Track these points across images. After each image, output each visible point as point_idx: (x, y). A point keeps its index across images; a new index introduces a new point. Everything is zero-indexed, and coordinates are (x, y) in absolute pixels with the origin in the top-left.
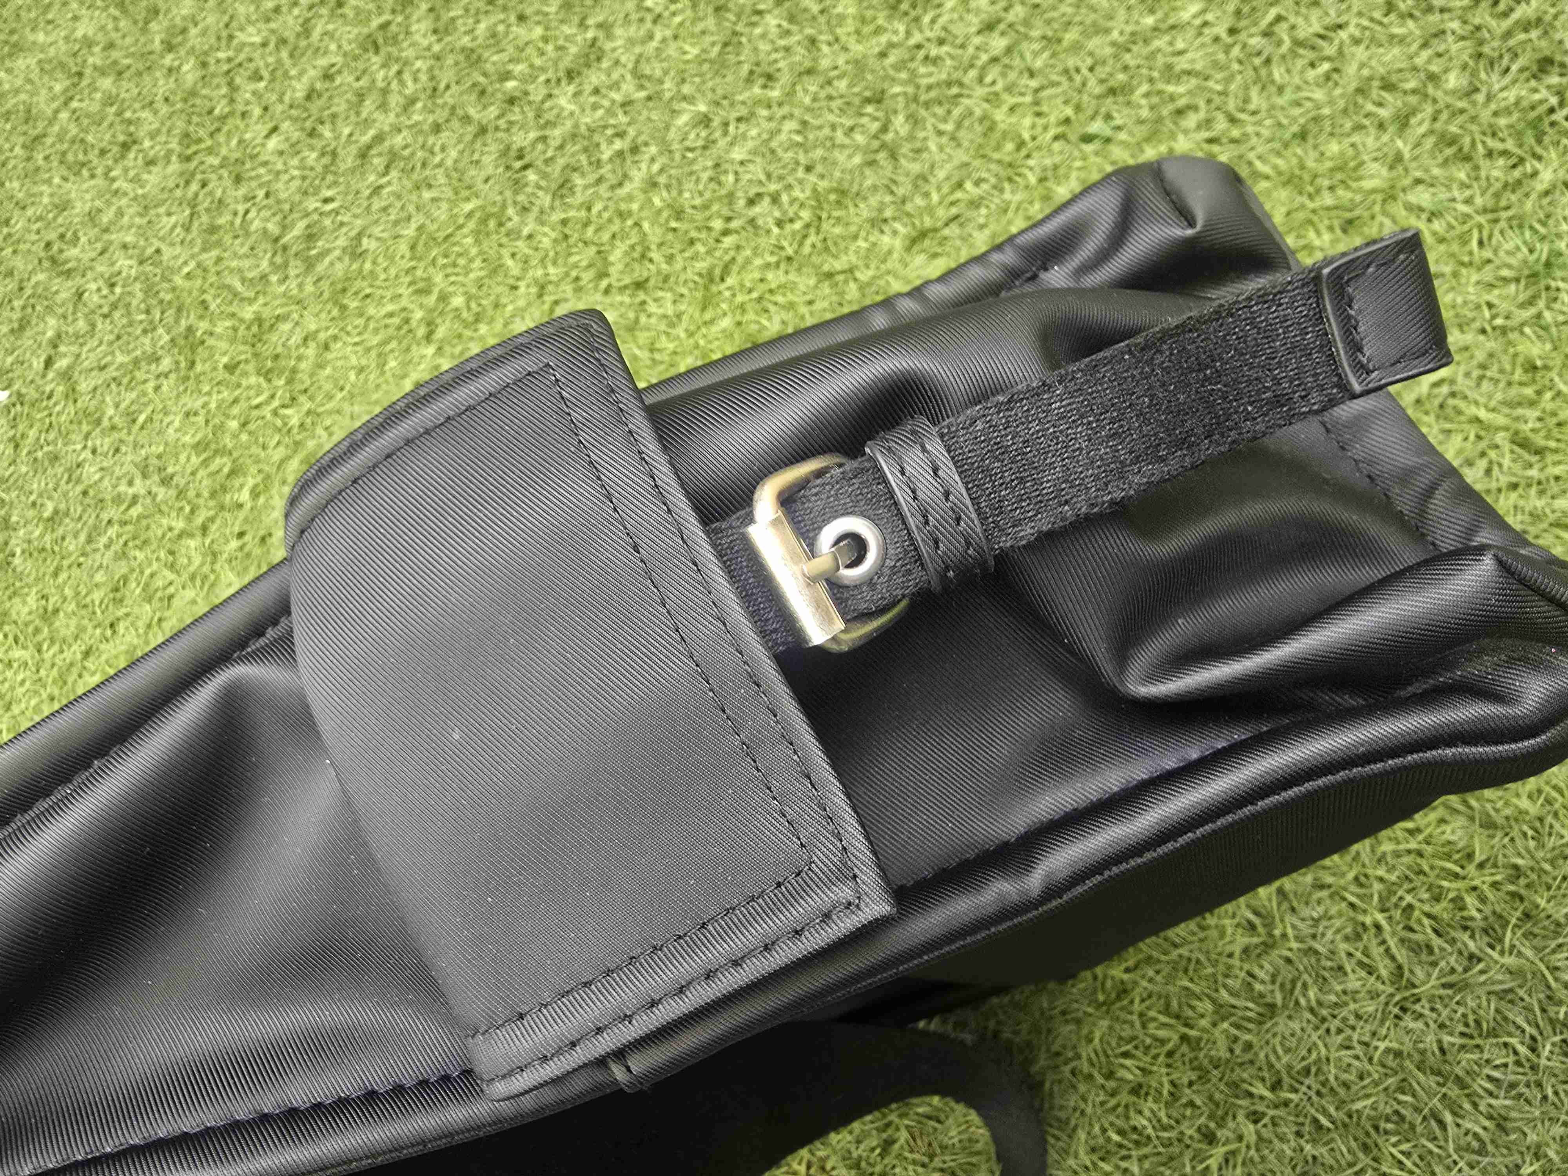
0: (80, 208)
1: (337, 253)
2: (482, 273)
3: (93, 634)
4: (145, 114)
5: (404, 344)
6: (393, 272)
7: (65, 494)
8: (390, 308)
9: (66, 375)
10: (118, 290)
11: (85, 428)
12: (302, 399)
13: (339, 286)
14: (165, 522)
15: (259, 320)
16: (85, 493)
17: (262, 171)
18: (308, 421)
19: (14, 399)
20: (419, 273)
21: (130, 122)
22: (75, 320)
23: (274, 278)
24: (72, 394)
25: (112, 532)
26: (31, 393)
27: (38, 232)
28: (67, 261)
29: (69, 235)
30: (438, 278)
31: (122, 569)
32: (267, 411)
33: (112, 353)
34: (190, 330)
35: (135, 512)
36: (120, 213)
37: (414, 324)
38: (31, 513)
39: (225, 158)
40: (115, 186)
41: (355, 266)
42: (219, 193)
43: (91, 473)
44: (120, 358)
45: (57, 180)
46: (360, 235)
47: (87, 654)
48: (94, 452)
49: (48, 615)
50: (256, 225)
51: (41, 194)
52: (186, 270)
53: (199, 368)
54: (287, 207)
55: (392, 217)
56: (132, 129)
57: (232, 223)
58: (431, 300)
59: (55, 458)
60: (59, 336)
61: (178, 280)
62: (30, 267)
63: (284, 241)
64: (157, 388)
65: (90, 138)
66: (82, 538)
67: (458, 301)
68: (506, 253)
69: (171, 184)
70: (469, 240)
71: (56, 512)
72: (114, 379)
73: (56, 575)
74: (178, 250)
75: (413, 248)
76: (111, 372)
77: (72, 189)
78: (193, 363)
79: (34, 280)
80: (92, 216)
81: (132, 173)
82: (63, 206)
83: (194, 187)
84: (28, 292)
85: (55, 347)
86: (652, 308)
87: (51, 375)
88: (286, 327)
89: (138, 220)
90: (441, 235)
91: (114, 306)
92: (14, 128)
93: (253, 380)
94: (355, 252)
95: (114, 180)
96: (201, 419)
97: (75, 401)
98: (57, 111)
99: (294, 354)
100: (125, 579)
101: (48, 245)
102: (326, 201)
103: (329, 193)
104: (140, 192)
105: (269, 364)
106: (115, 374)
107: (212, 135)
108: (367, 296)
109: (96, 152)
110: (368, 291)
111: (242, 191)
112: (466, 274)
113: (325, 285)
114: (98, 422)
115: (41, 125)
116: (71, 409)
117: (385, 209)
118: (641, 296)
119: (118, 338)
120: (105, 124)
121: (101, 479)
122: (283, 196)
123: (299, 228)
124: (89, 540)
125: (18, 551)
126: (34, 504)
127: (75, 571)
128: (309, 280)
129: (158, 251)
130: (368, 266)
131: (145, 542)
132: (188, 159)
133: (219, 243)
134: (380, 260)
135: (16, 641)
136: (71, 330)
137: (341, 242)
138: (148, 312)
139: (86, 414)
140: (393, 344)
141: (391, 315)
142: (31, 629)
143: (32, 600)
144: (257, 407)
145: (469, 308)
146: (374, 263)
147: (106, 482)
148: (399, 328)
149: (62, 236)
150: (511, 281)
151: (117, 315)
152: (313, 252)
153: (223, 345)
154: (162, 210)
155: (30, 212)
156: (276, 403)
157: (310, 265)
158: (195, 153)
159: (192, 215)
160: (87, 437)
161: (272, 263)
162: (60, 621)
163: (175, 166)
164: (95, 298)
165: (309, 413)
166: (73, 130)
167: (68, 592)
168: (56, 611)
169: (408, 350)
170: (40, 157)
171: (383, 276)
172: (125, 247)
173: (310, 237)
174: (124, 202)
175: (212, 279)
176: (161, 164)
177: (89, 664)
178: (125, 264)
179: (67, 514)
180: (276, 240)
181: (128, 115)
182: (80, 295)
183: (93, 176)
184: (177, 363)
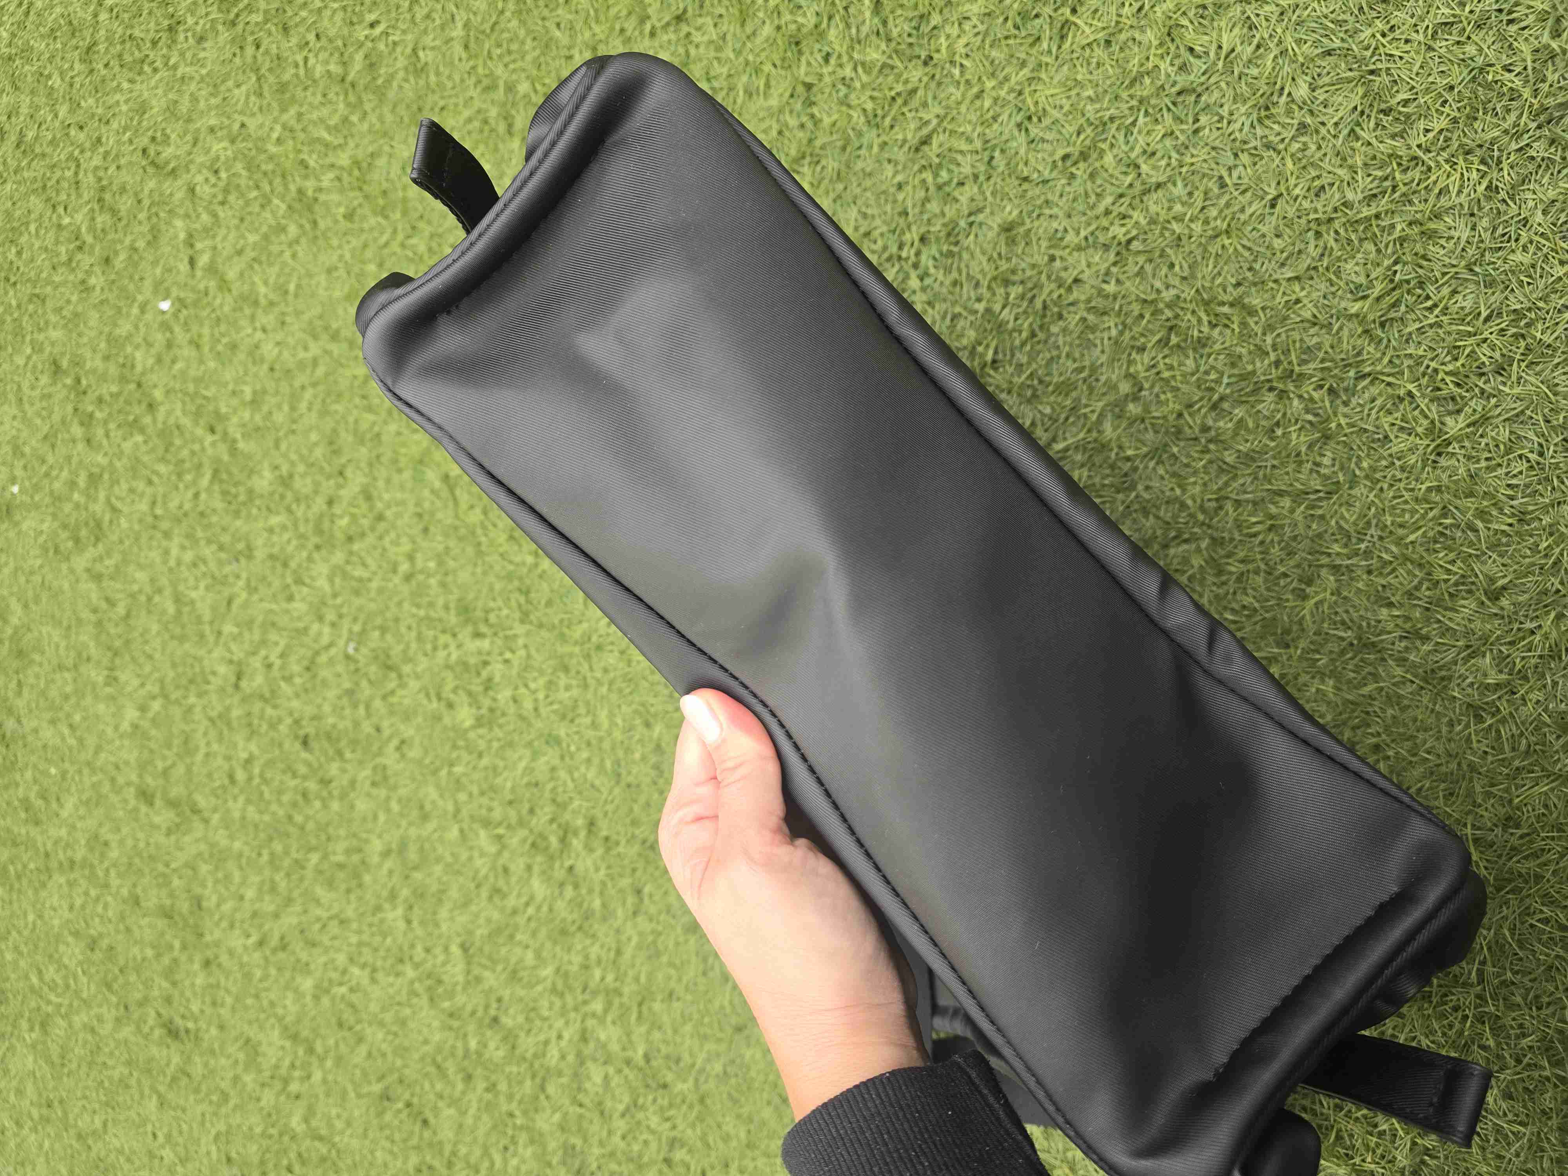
0: (157, 106)
1: (401, 74)
2: (537, 52)
3: (328, 486)
5: (491, 146)
6: (457, 78)
7: (256, 375)
8: (466, 113)
9: (212, 269)
10: (223, 175)
11: (248, 311)
12: (421, 225)
13: (415, 107)
14: (348, 373)
15: (357, 163)
16: (272, 369)
17: (304, 14)
18: (434, 245)
19: (177, 305)
20: (480, 70)
22: (198, 216)
23: (354, 118)
24: (224, 285)
25: (308, 394)
26: (190, 297)
27: (131, 142)
28: (167, 163)
29: (159, 134)
30: (499, 71)
31: (328, 424)
32: (395, 247)
33: (243, 237)
34: (301, 192)
35: (320, 371)
36: (194, 99)
37: (492, 122)
38: (235, 402)
39: (266, 12)
40: (179, 73)
41: (422, 82)
42: (274, 50)
43: (269, 350)
44: (252, 238)
45: (125, 85)
46: (414, 51)
47: (330, 503)
48: (264, 330)
49: (286, 481)
50: (319, 70)
51: (118, 102)
52: (275, 135)
53: (322, 225)
54: (340, 43)
55: (438, 22)
57: (297, 75)
58: (500, 94)
59: (233, 347)
60: (190, 236)
61: (273, 149)
62: (138, 178)
63: (350, 78)
64: (294, 256)
65: (137, 33)
66: (286, 408)
67: (524, 87)
68: (549, 24)
69: (228, 55)
70: (514, 23)
71: (255, 393)
72: (254, 259)
73: (277, 446)
74: (260, 119)
75: (466, 47)
76: (250, 254)
77: (142, 89)
78: (315, 223)
79: (146, 191)
80: (171, 110)
82: (142, 109)
83: (250, 50)
84: (146, 202)
85: (192, 246)
86: (697, 37)
87: (199, 273)
88: (381, 162)
89: (213, 101)
90: (487, 27)
91: (226, 191)
92: (65, 45)
93: (373, 221)
94: (418, 69)
95: (175, 67)
96: (342, 272)
97: (230, 290)
98: (96, 15)
99: (398, 185)
100: (335, 431)
101: (144, 151)
102: (372, 25)
103: (371, 17)
104: (204, 72)
105: (381, 202)
106: (253, 254)
108: (442, 109)
109: (148, 45)
110: (442, 103)
111: (294, 41)
112: (523, 58)
113: (402, 110)
114: (256, 303)
115: (87, 33)
116: (229, 299)
117: (428, 16)
118: (685, 28)
119: (242, 220)
120: (145, 13)
121: (280, 353)
122: (332, 33)
123: (358, 60)
124: (293, 408)
125: (238, 436)
126: (234, 393)
127: (292, 438)
128: (386, 110)
129: (243, 125)
130: (433, 78)
131: (340, 395)
132: (233, 24)
133: (293, 100)
134: (441, 69)
136: (197, 226)
137: (401, 63)
138: (258, 187)
139: (243, 298)
141: (469, 120)
142: (277, 497)
143: (267, 474)
144: (386, 244)
145: (535, 91)
146: (438, 74)
147: (286, 354)
148: (481, 131)
149: (153, 139)
150: (566, 53)
151: (232, 198)
152: (380, 81)
153: (335, 197)
154: (230, 83)
155: (115, 125)
156: (400, 237)
157: (381, 94)
158: (237, 15)
159: (259, 79)
160: (253, 318)
161: (348, 105)
162: (298, 483)
163: (225, 35)
164: (207, 189)
165: (432, 236)
166: (119, 29)
167: (294, 457)
168: (291, 476)
169: (496, 150)
170: (100, 66)
171: (449, 85)
172: (212, 130)
173: (372, 67)
174: (193, 87)
175: (301, 136)
176: (210, 35)
177: (337, 510)
178: (219, 147)
179: (264, 392)
180: (343, 80)
182: (192, 190)
183: (155, 70)
184: (301, 226)
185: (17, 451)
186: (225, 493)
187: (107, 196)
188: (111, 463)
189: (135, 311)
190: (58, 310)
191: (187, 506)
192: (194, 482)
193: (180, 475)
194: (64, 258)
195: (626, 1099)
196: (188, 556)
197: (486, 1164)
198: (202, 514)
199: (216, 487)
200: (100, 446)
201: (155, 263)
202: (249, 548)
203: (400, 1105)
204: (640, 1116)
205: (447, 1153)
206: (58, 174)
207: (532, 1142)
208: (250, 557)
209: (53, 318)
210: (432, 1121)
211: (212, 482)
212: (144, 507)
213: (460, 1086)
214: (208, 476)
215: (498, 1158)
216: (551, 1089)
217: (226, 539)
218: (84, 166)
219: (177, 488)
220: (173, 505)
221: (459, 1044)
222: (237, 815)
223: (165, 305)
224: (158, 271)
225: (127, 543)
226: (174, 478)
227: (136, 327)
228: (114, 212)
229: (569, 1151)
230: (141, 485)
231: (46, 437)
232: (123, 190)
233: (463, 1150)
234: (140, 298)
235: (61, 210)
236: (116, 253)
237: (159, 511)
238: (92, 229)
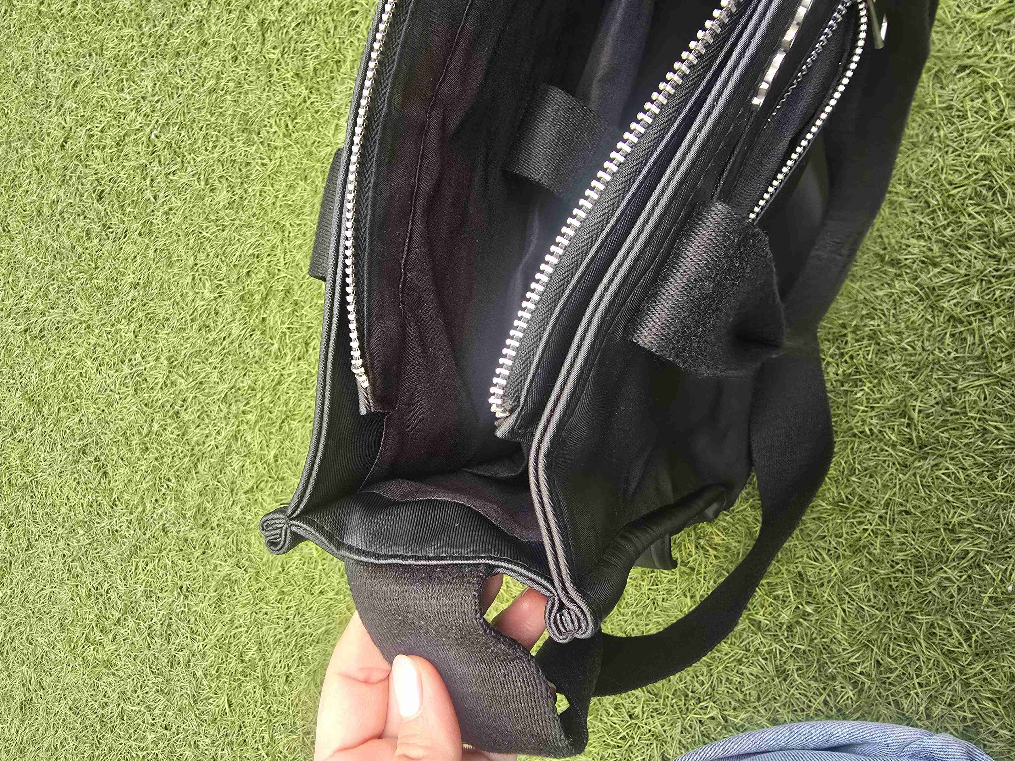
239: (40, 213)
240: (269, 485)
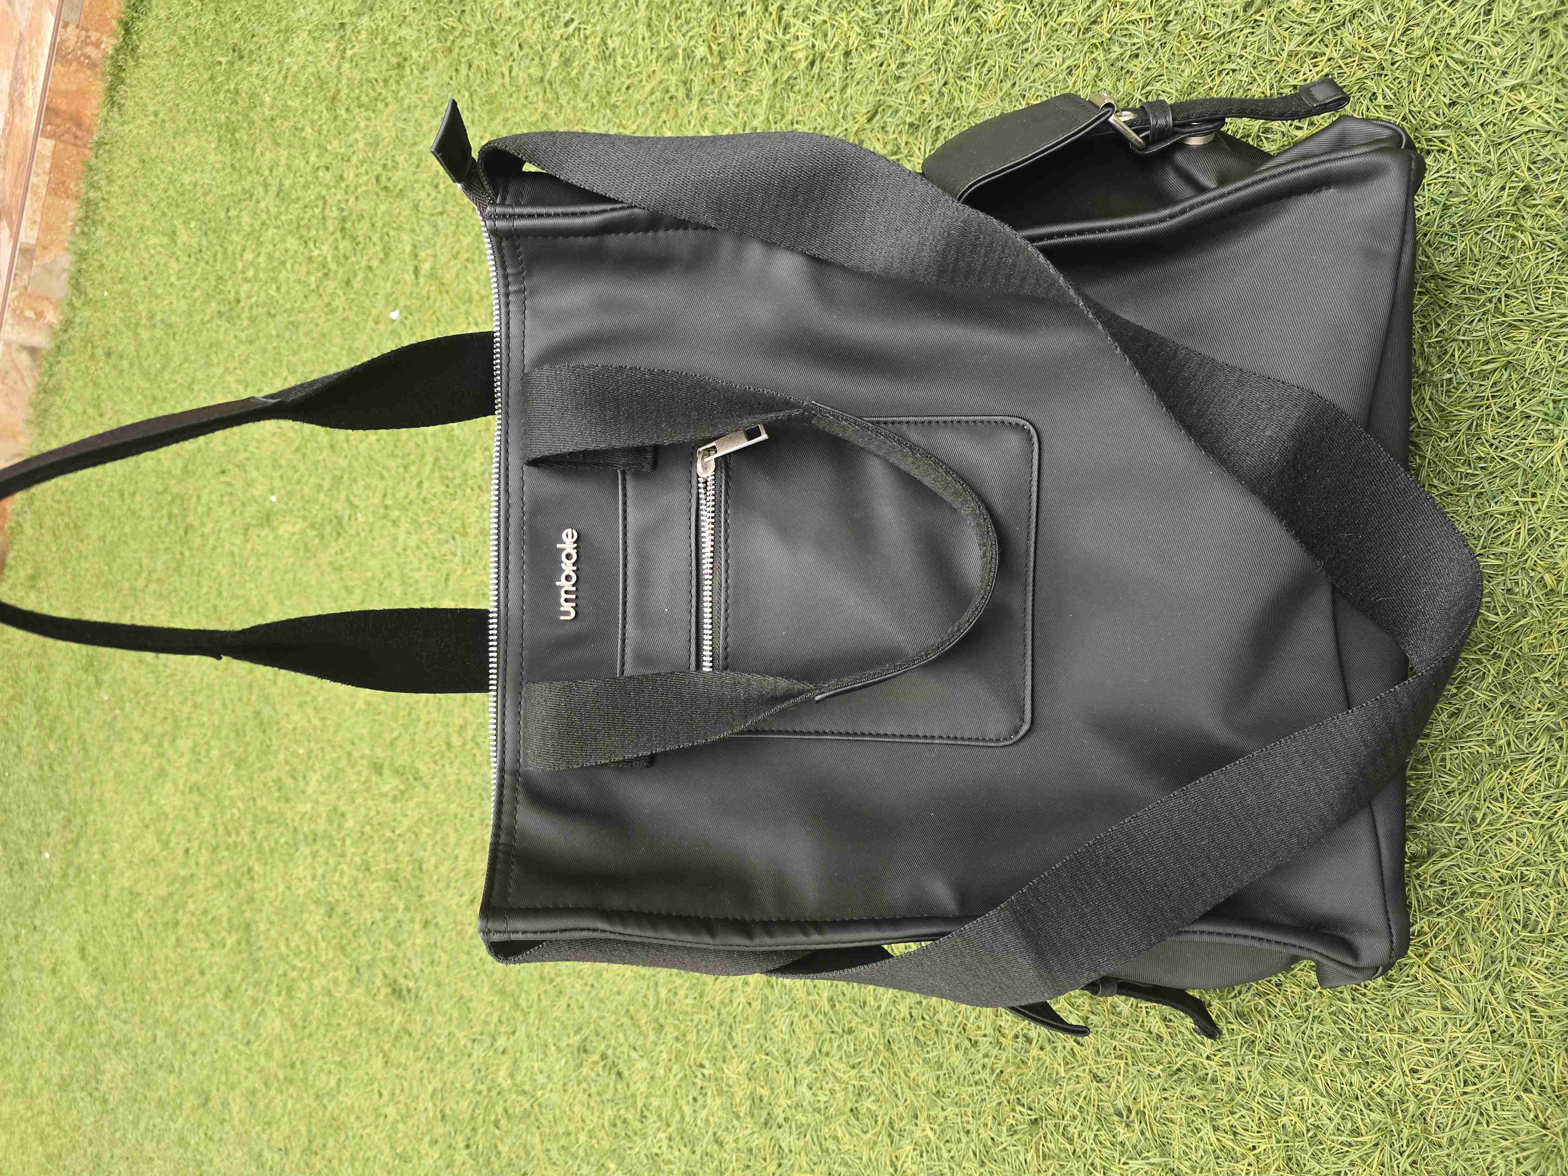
0: (387, 136)
1: (592, 64)
4: (405, 32)
5: (672, 113)
8: (650, 86)
9: (432, 275)
10: (442, 187)
11: (463, 309)
17: (509, 28)
19: (404, 313)
20: (662, 44)
21: (395, 44)
22: (421, 229)
23: (552, 113)
24: (443, 288)
26: (415, 303)
27: (367, 173)
28: (396, 185)
29: (389, 163)
30: (679, 41)
33: (459, 241)
37: (673, 90)
39: (478, 32)
40: (406, 103)
41: (610, 68)
42: (484, 66)
45: (362, 124)
46: (603, 40)
50: (522, 76)
51: (357, 140)
54: (539, 47)
55: (624, 9)
56: (399, 49)
57: (503, 86)
58: (679, 62)
60: (415, 247)
62: (373, 204)
63: (547, 78)
65: (372, 75)
72: (467, 260)
75: (649, 26)
77: (376, 124)
79: (379, 213)
80: (399, 138)
81: (414, 87)
82: (376, 142)
84: (379, 224)
85: (416, 256)
87: (422, 280)
92: (314, 99)
94: (606, 56)
95: (403, 98)
97: (447, 292)
98: (339, 68)
101: (378, 179)
102: (566, 25)
103: (567, 17)
106: (466, 256)
107: (459, 20)
109: (381, 84)
110: (627, 83)
111: (501, 54)
114: (470, 301)
115: (333, 85)
119: (457, 226)
120: (378, 56)
122: (532, 40)
123: (555, 59)
130: (620, 61)
132: (450, 50)
134: (627, 51)
135: (480, 487)
136: (421, 238)
137: (592, 53)
140: (664, 116)
141: (652, 93)
146: (623, 56)
149: (385, 167)
151: (449, 207)
152: (574, 74)
155: (354, 160)
157: (574, 86)
158: (454, 42)
159: (471, 95)
160: (467, 314)
161: (546, 101)
164: (428, 203)
166: (357, 75)
170: (343, 112)
171: (634, 63)
173: (567, 62)
174: (417, 113)
176: (431, 66)
180: (542, 80)
181: (391, 39)
182: (416, 207)
183: (387, 105)
185: (276, 465)
186: (443, 478)
187: (348, 225)
188: (350, 465)
189: (371, 324)
190: (308, 334)
191: (413, 495)
192: (419, 473)
193: (406, 467)
194: (313, 286)
195: (811, 1047)
196: (413, 541)
197: (678, 1117)
198: (424, 501)
199: (436, 474)
200: (342, 449)
201: (386, 279)
202: (463, 526)
203: (596, 1057)
204: (825, 1062)
205: (640, 1105)
206: (310, 212)
207: (720, 1092)
208: (465, 535)
209: (304, 341)
210: (626, 1074)
211: (432, 471)
212: (376, 500)
213: (652, 1037)
214: (429, 466)
215: (687, 1110)
216: (737, 1038)
217: (444, 520)
218: (330, 201)
219: (404, 479)
220: (400, 495)
221: (651, 995)
222: (452, 778)
223: (394, 315)
224: (389, 285)
225: (363, 535)
226: (401, 470)
227: (371, 339)
228: (354, 238)
229: (756, 1101)
230: (375, 481)
231: (298, 449)
232: (361, 217)
233: (655, 1102)
234: (374, 312)
235: (311, 244)
236: (355, 276)
237: (389, 502)
238: (336, 258)
239: (449, 746)
240: (836, 1045)
